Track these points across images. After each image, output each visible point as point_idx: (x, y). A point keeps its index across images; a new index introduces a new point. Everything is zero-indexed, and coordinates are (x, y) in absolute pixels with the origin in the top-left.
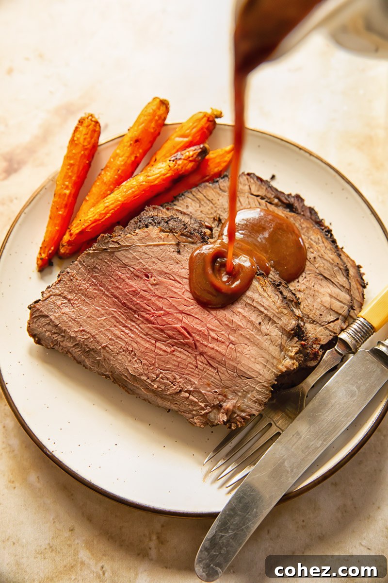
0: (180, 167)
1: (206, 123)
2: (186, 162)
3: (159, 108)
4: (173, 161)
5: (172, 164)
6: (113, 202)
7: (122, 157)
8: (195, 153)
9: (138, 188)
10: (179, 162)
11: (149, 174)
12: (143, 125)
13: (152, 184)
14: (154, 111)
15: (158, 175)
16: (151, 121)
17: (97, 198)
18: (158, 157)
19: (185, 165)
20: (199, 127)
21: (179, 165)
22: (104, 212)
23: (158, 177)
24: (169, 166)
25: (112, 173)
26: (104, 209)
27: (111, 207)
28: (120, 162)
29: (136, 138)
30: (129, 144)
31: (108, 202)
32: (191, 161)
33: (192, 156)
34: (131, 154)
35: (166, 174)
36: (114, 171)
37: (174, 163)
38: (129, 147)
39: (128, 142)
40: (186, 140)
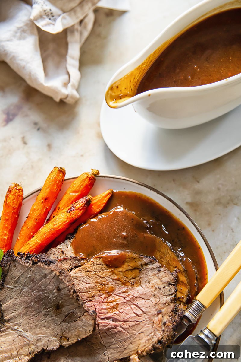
0: (74, 216)
1: (89, 181)
2: (77, 211)
3: (58, 176)
4: (69, 212)
5: (68, 214)
6: (34, 244)
7: (37, 211)
8: (83, 204)
9: (49, 233)
10: (74, 212)
11: (55, 223)
12: (49, 188)
13: (58, 229)
14: (55, 178)
15: (60, 223)
16: (53, 185)
17: (25, 238)
18: (60, 206)
19: (77, 213)
20: (85, 184)
21: (73, 214)
22: (29, 251)
23: (61, 225)
24: (67, 216)
25: (32, 221)
26: (29, 249)
27: (33, 247)
28: (36, 214)
29: (45, 198)
30: (41, 202)
31: (31, 244)
32: (81, 210)
33: (81, 207)
34: (43, 208)
35: (66, 221)
36: (34, 220)
37: (70, 213)
38: (42, 203)
39: (40, 200)
40: (77, 194)
